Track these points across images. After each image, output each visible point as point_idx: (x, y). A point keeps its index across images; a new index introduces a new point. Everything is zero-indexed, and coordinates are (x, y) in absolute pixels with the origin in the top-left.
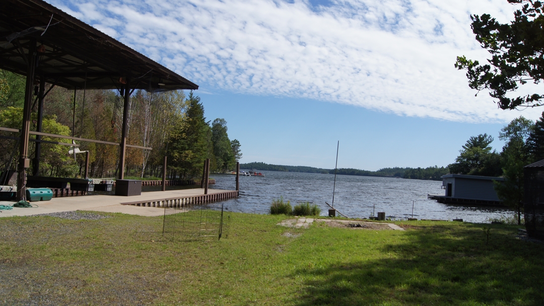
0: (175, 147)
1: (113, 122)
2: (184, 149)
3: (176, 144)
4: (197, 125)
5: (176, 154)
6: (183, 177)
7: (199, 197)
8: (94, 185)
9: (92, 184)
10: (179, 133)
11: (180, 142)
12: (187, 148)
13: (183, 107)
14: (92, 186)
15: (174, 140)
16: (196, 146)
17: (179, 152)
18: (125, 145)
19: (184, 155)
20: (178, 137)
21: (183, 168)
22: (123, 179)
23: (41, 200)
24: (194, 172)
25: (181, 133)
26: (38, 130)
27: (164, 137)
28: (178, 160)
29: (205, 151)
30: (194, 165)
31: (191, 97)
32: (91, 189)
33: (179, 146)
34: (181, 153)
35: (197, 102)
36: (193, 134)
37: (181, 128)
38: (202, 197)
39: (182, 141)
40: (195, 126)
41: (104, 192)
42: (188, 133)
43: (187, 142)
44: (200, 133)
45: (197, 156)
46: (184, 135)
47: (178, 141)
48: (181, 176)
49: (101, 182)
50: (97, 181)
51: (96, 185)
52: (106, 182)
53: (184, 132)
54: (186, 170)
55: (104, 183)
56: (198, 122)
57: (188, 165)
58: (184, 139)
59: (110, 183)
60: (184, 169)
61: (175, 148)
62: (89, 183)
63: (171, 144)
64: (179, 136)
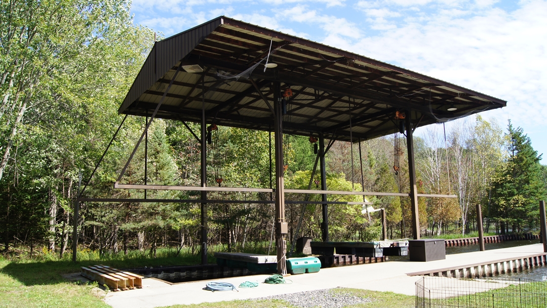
0: (500, 193)
1: (396, 168)
2: (512, 194)
3: (500, 189)
4: (524, 162)
5: (503, 202)
6: (517, 230)
7: (535, 258)
8: (382, 249)
9: (380, 248)
10: (503, 176)
11: (505, 186)
12: (516, 192)
13: (502, 143)
14: (379, 250)
15: (497, 185)
16: (528, 189)
17: (505, 199)
18: (416, 195)
19: (512, 201)
20: (500, 181)
21: (515, 218)
22: (419, 239)
23: (307, 272)
24: (531, 222)
25: (506, 175)
26: (323, 189)
27: (485, 184)
28: (504, 209)
29: (541, 194)
30: (530, 213)
31: (510, 130)
32: (379, 254)
33: (506, 192)
34: (509, 200)
35: (520, 134)
36: (521, 174)
37: (504, 169)
38: (540, 257)
39: (508, 185)
40: (522, 164)
41: (397, 257)
42: (514, 174)
43: (514, 185)
44: (530, 172)
45: (531, 201)
46: (508, 178)
47: (502, 185)
48: (514, 228)
49: (391, 245)
50: (387, 243)
51: (384, 249)
52: (398, 244)
53: (508, 173)
54: (519, 221)
55: (395, 245)
56: (525, 158)
57: (522, 214)
58: (510, 182)
59: (404, 245)
60: (516, 220)
61: (500, 195)
62: (375, 247)
63: (494, 190)
64: (503, 180)
